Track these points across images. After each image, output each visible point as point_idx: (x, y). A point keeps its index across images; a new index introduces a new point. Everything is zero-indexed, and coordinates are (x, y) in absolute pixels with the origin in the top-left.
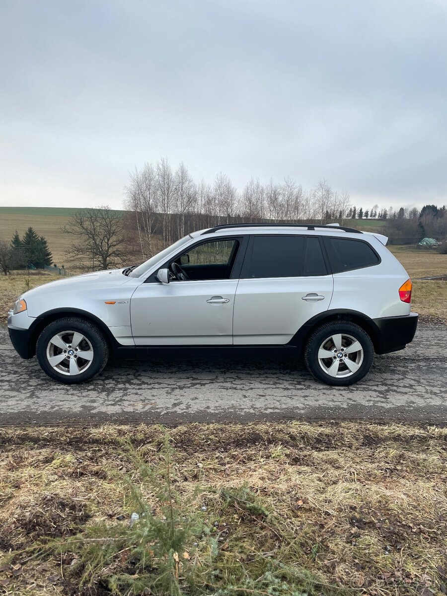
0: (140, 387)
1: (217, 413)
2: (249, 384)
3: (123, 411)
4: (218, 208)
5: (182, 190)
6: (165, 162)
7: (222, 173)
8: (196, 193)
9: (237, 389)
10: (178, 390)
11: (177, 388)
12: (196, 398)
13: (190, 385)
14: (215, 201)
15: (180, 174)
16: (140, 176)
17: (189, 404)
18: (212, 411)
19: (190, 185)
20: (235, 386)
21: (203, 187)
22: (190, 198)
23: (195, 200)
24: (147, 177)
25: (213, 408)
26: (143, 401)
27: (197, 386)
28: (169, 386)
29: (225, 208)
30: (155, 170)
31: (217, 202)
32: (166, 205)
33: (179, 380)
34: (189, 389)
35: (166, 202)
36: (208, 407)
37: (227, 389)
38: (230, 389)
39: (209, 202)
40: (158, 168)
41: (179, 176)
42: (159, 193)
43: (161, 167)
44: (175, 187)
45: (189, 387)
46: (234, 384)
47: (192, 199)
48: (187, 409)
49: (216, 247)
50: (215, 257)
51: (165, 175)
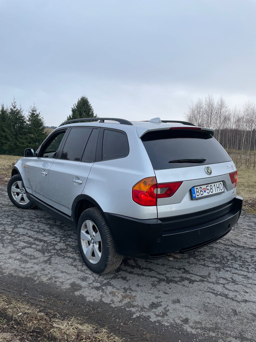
0: (132, 270)
1: (194, 335)
2: (243, 293)
3: (101, 300)
4: (245, 124)
5: (220, 113)
6: (211, 96)
7: (250, 101)
8: (230, 115)
9: (228, 298)
10: (164, 283)
11: (164, 280)
12: (178, 301)
13: (179, 279)
14: (243, 119)
15: (220, 103)
16: (194, 106)
17: (167, 309)
18: (189, 330)
19: (226, 109)
20: (226, 292)
21: (235, 112)
22: (226, 118)
23: (229, 119)
24: (199, 107)
25: (191, 324)
26: (125, 290)
27: (186, 282)
28: (158, 276)
29: (250, 124)
30: (204, 102)
31: (244, 120)
32: (209, 123)
33: (170, 270)
34: (176, 285)
35: (209, 121)
36: (186, 321)
37: (216, 295)
38: (220, 295)
39: (239, 120)
40: (206, 101)
41: (219, 105)
42: (205, 116)
43: (208, 100)
44: (215, 111)
45: (176, 282)
46: (226, 289)
47: (227, 119)
48: (163, 316)
49: (242, 150)
50: (241, 156)
51: (210, 105)
